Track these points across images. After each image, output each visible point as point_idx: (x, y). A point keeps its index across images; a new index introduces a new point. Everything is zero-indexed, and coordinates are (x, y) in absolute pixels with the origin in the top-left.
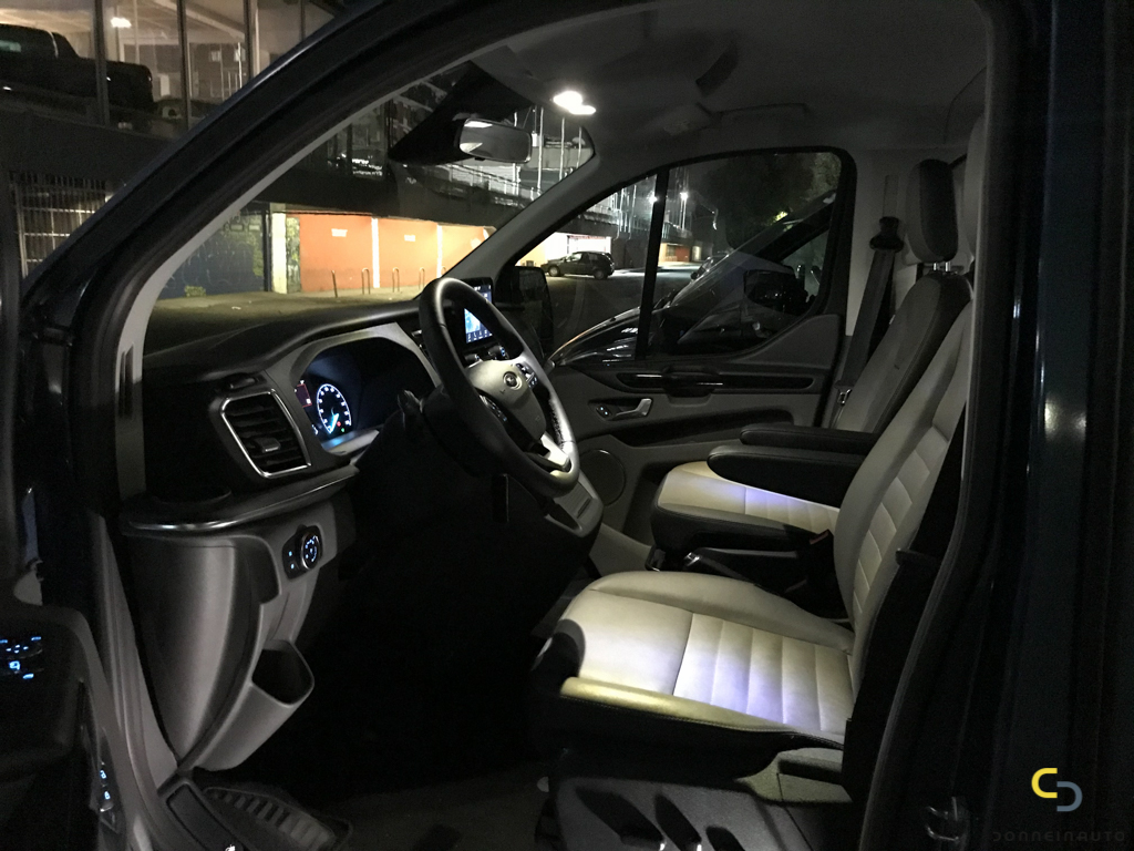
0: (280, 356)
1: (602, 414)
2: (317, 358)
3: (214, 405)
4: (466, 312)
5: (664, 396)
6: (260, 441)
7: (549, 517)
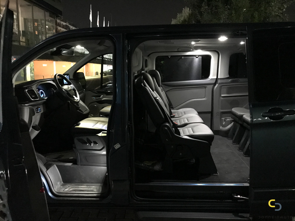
0: (34, 85)
1: (94, 98)
2: (39, 85)
3: (25, 90)
4: (64, 80)
5: (105, 95)
6: (32, 95)
7: (78, 111)
